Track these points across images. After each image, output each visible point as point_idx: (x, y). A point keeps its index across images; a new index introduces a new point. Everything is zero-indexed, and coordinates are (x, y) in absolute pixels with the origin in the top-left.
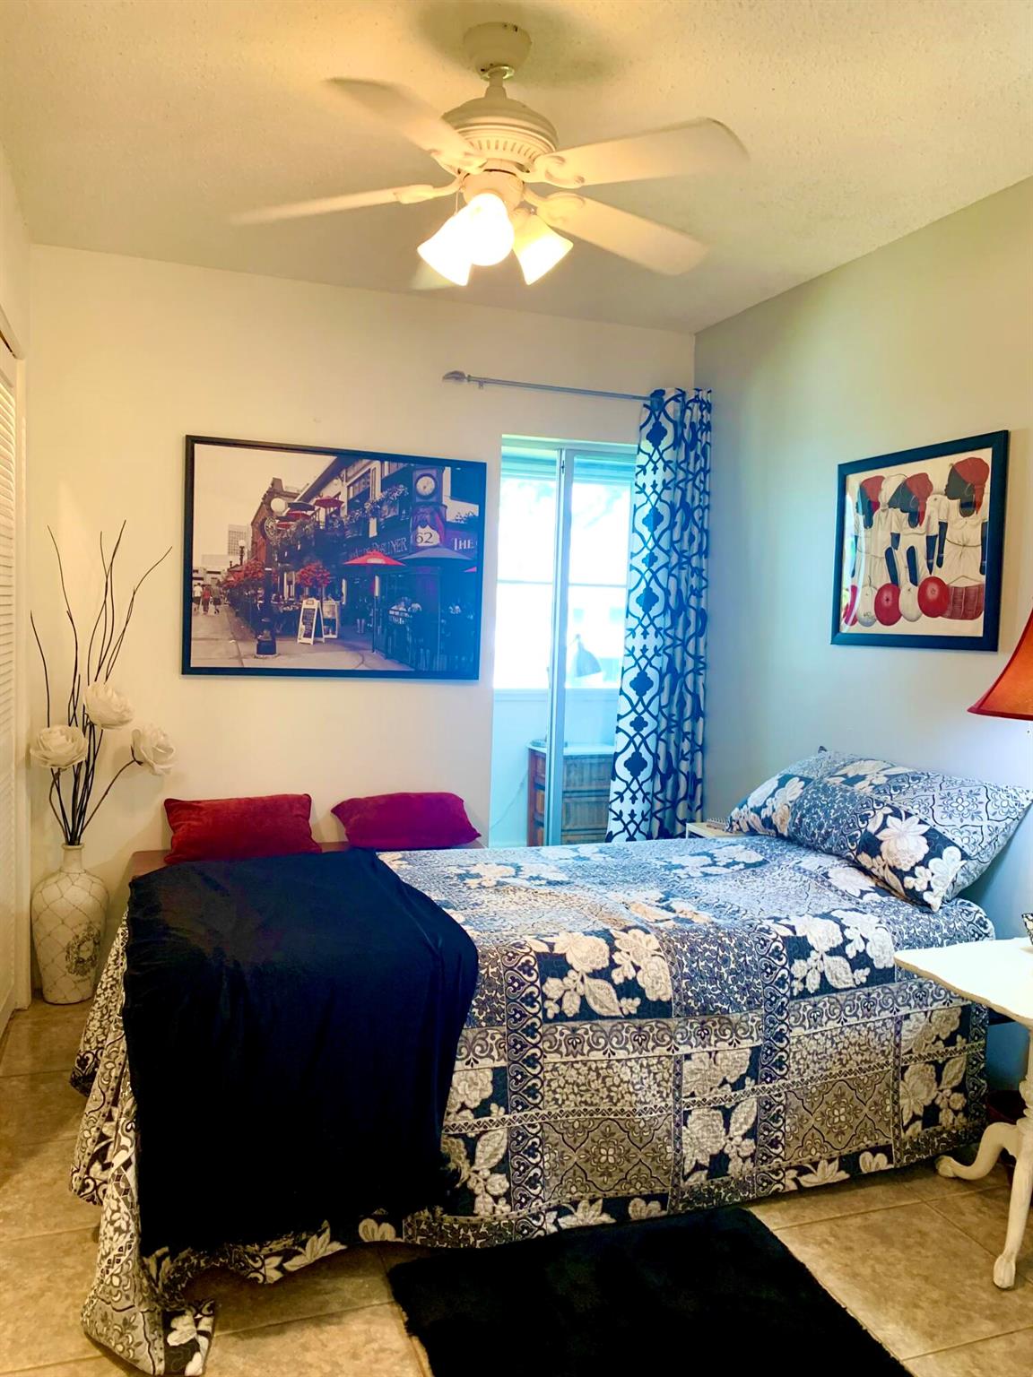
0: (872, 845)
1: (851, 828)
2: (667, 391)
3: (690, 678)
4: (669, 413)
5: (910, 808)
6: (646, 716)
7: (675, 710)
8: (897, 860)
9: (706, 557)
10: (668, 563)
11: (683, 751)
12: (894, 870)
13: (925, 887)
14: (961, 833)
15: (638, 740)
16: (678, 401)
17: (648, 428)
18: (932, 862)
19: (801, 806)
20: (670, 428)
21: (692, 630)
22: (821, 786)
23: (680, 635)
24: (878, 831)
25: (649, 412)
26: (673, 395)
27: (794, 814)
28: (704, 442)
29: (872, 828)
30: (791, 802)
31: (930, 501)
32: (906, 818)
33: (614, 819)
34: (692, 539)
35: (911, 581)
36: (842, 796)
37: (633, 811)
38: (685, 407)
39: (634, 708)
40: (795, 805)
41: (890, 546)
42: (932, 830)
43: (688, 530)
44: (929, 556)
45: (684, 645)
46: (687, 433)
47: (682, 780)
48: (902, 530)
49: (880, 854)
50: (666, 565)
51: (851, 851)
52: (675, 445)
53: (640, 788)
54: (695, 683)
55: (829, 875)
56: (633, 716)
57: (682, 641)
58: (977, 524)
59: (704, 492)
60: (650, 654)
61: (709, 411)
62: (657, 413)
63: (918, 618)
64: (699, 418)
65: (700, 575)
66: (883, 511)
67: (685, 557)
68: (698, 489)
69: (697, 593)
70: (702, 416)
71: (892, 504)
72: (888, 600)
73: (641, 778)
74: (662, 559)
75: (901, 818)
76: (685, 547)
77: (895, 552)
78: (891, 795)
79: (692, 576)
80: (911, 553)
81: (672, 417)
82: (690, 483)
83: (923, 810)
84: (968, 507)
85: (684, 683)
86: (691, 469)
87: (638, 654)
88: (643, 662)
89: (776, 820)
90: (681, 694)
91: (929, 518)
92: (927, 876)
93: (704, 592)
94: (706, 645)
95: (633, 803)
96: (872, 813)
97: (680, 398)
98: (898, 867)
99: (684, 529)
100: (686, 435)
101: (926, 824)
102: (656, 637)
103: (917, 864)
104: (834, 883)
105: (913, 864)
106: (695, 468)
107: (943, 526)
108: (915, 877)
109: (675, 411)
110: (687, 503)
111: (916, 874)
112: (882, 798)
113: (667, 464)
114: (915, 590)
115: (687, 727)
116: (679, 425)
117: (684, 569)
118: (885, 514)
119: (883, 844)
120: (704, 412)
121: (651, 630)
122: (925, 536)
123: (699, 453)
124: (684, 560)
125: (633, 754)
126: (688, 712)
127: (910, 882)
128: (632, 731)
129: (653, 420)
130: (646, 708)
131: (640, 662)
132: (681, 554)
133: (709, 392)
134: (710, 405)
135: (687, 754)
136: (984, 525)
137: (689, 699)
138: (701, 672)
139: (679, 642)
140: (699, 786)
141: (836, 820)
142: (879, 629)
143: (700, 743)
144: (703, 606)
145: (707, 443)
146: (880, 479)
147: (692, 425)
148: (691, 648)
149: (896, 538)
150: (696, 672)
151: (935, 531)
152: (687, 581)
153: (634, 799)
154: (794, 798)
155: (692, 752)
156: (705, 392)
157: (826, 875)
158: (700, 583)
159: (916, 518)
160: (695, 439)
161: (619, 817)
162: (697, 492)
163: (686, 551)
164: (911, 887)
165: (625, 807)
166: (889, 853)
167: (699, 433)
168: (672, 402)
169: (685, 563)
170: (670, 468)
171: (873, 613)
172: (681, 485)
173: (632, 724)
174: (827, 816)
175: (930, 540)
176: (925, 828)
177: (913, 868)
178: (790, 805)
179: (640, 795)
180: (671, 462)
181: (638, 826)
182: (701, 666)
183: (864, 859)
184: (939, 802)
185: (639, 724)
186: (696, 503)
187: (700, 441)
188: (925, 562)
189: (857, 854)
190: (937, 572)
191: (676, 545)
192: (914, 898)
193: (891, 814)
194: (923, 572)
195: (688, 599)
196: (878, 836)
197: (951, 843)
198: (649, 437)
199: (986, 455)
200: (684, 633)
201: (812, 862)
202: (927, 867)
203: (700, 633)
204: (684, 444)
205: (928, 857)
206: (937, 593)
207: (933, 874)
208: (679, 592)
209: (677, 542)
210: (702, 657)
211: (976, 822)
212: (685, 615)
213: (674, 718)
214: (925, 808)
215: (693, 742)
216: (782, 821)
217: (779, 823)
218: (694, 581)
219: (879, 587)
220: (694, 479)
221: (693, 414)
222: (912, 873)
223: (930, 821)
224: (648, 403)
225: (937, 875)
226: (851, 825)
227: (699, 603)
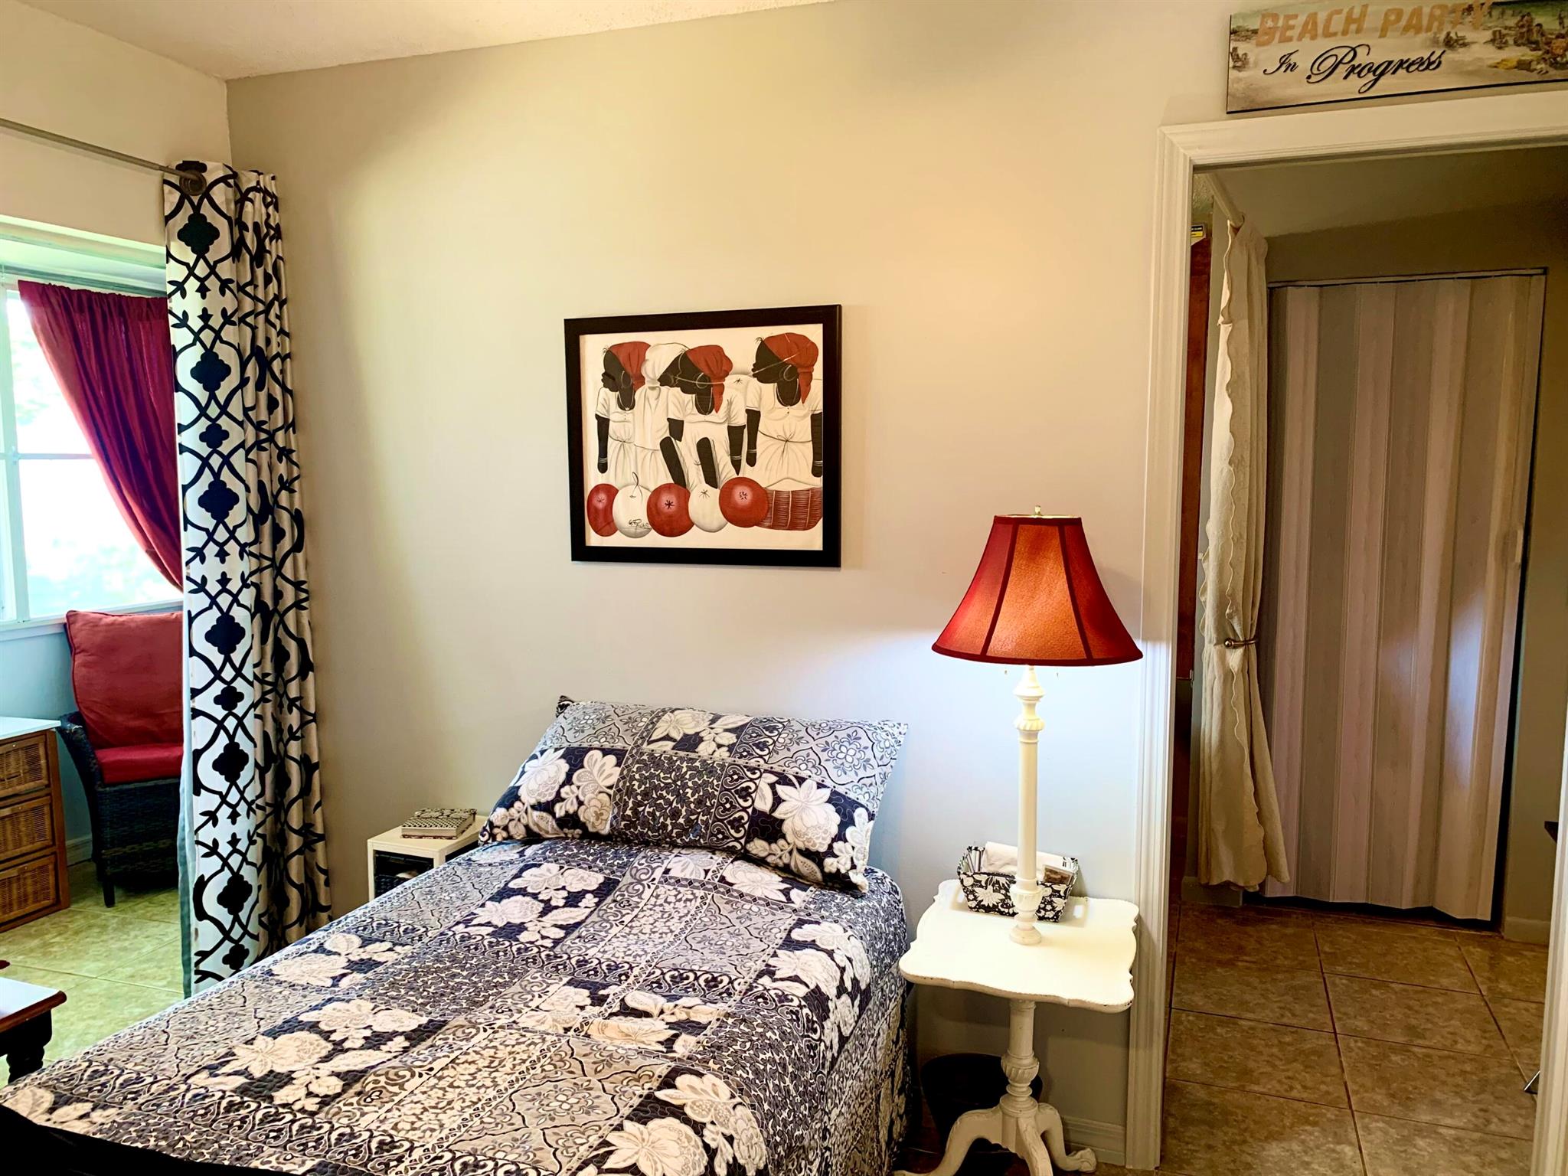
0: (768, 827)
1: (729, 810)
2: (210, 165)
3: (290, 619)
4: (217, 202)
5: (797, 770)
6: (240, 685)
7: (269, 667)
8: (809, 840)
9: (294, 432)
10: (243, 442)
11: (291, 727)
12: (807, 853)
13: (849, 866)
14: (861, 789)
15: (231, 723)
16: (229, 185)
17: (181, 220)
18: (849, 832)
19: (630, 792)
20: (222, 225)
21: (286, 544)
22: (645, 757)
23: (267, 552)
24: (774, 808)
25: (177, 195)
26: (221, 174)
27: (621, 805)
28: (274, 256)
29: (764, 803)
30: (610, 787)
31: (729, 381)
32: (800, 784)
33: (206, 855)
34: (272, 404)
35: (707, 482)
36: (689, 768)
37: (234, 835)
38: (242, 199)
39: (217, 675)
40: (619, 790)
41: (668, 434)
42: (834, 793)
43: (266, 389)
44: (735, 449)
45: (277, 569)
46: (250, 238)
47: (294, 770)
48: (684, 416)
49: (784, 837)
50: (242, 445)
51: (737, 840)
52: (236, 253)
53: (242, 798)
54: (298, 623)
55: (729, 879)
56: (218, 688)
57: (273, 560)
58: (805, 416)
59: (282, 332)
60: (234, 585)
61: (276, 209)
62: (196, 199)
63: (720, 529)
64: (264, 217)
65: (290, 461)
66: (653, 388)
67: (265, 431)
68: (274, 326)
69: (286, 485)
70: (268, 215)
71: (664, 380)
72: (669, 504)
73: (241, 783)
74: (236, 435)
75: (793, 785)
76: (264, 417)
77: (678, 444)
78: (761, 756)
79: (280, 461)
80: (704, 448)
81: (225, 211)
82: (262, 317)
83: (814, 770)
84: (790, 395)
85: (282, 622)
86: (261, 296)
87: (213, 587)
88: (224, 600)
89: (586, 815)
90: (277, 642)
91: (730, 403)
92: (848, 853)
93: (296, 485)
94: (307, 563)
95: (234, 822)
96: (753, 786)
97: (231, 181)
98: (813, 849)
99: (260, 386)
100: (249, 241)
101: (825, 786)
102: (242, 557)
103: (834, 840)
104: (744, 890)
105: (829, 841)
106: (266, 294)
107: (754, 416)
108: (836, 856)
109: (227, 202)
110: (260, 348)
111: (836, 852)
112: (753, 763)
113: (224, 285)
114: (715, 493)
115: (293, 691)
116: (237, 223)
117: (265, 449)
118: (655, 392)
119: (786, 822)
120: (271, 209)
121: (232, 548)
122: (726, 425)
123: (270, 271)
124: (263, 436)
125: (226, 748)
126: (293, 666)
127: (831, 865)
128: (219, 712)
129: (187, 210)
130: (238, 672)
131: (219, 600)
132: (258, 426)
133: (273, 178)
134: (276, 198)
135: (297, 731)
136: (814, 418)
137: (292, 647)
138: (304, 604)
139: (266, 563)
140: (317, 773)
141: (700, 802)
142: (654, 540)
143: (312, 711)
144: (297, 506)
145: (279, 257)
146: (645, 346)
147: (256, 225)
148: (288, 570)
149: (676, 428)
150: (298, 605)
151: (741, 420)
152: (271, 467)
153: (234, 817)
154: (613, 780)
155: (303, 724)
156: (268, 178)
157: (723, 879)
158: (290, 472)
159: (707, 403)
160: (262, 251)
161: (213, 850)
162: (273, 333)
163: (264, 422)
164: (834, 870)
165: (222, 832)
166: (796, 834)
167: (267, 241)
168: (222, 185)
169: (264, 441)
170: (231, 290)
171: (645, 520)
172: (248, 320)
173: (218, 700)
174: (682, 799)
175: (734, 433)
176: (826, 793)
177: (830, 847)
178: (611, 792)
179: (242, 808)
180: (231, 281)
181: (244, 855)
182: (304, 595)
183: (758, 847)
184: (824, 756)
185: (230, 698)
186: (274, 349)
187: (269, 252)
188: (728, 459)
189: (747, 842)
190: (747, 471)
191: (250, 413)
192: (840, 883)
193: (778, 782)
194: (726, 471)
195: (276, 497)
196: (776, 814)
197: (856, 804)
198: (183, 235)
199: (814, 333)
200: (274, 549)
201: (688, 864)
202: (846, 841)
203: (297, 547)
204: (248, 257)
205: (843, 826)
206: (749, 497)
207: (853, 848)
208: (261, 485)
209: (252, 408)
210: (304, 582)
211: (870, 772)
212: (274, 519)
213: (269, 679)
214: (814, 766)
215: (303, 711)
216: (598, 816)
217: (592, 819)
218: (282, 468)
219: (653, 488)
220: (267, 312)
221: (253, 212)
222: (830, 852)
223: (828, 782)
224: (175, 179)
225: (857, 847)
226: (728, 806)
227: (292, 503)
